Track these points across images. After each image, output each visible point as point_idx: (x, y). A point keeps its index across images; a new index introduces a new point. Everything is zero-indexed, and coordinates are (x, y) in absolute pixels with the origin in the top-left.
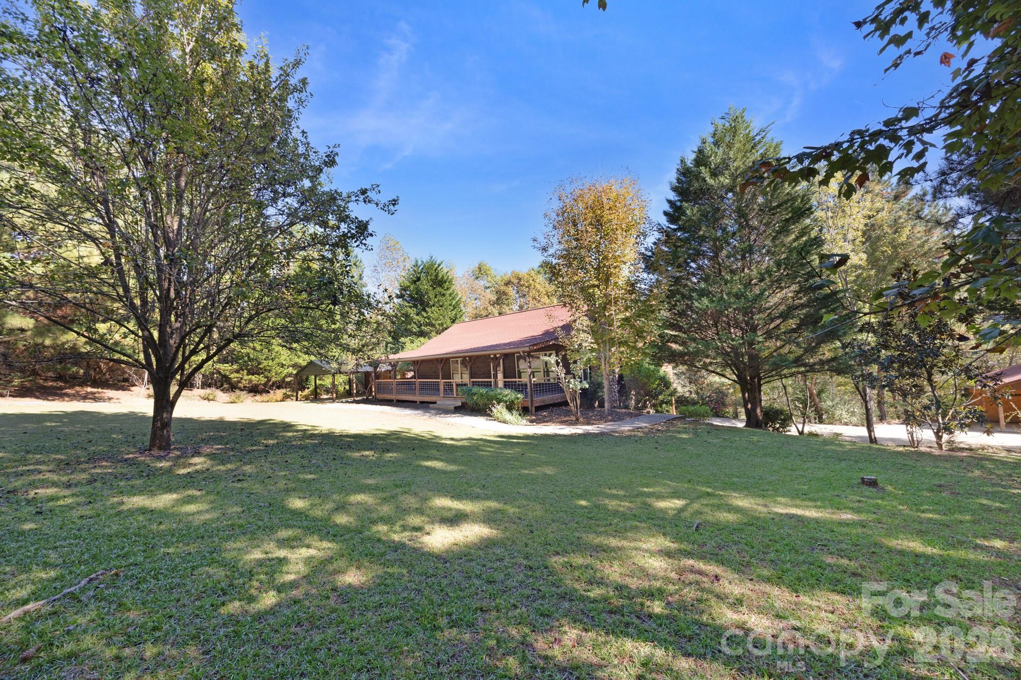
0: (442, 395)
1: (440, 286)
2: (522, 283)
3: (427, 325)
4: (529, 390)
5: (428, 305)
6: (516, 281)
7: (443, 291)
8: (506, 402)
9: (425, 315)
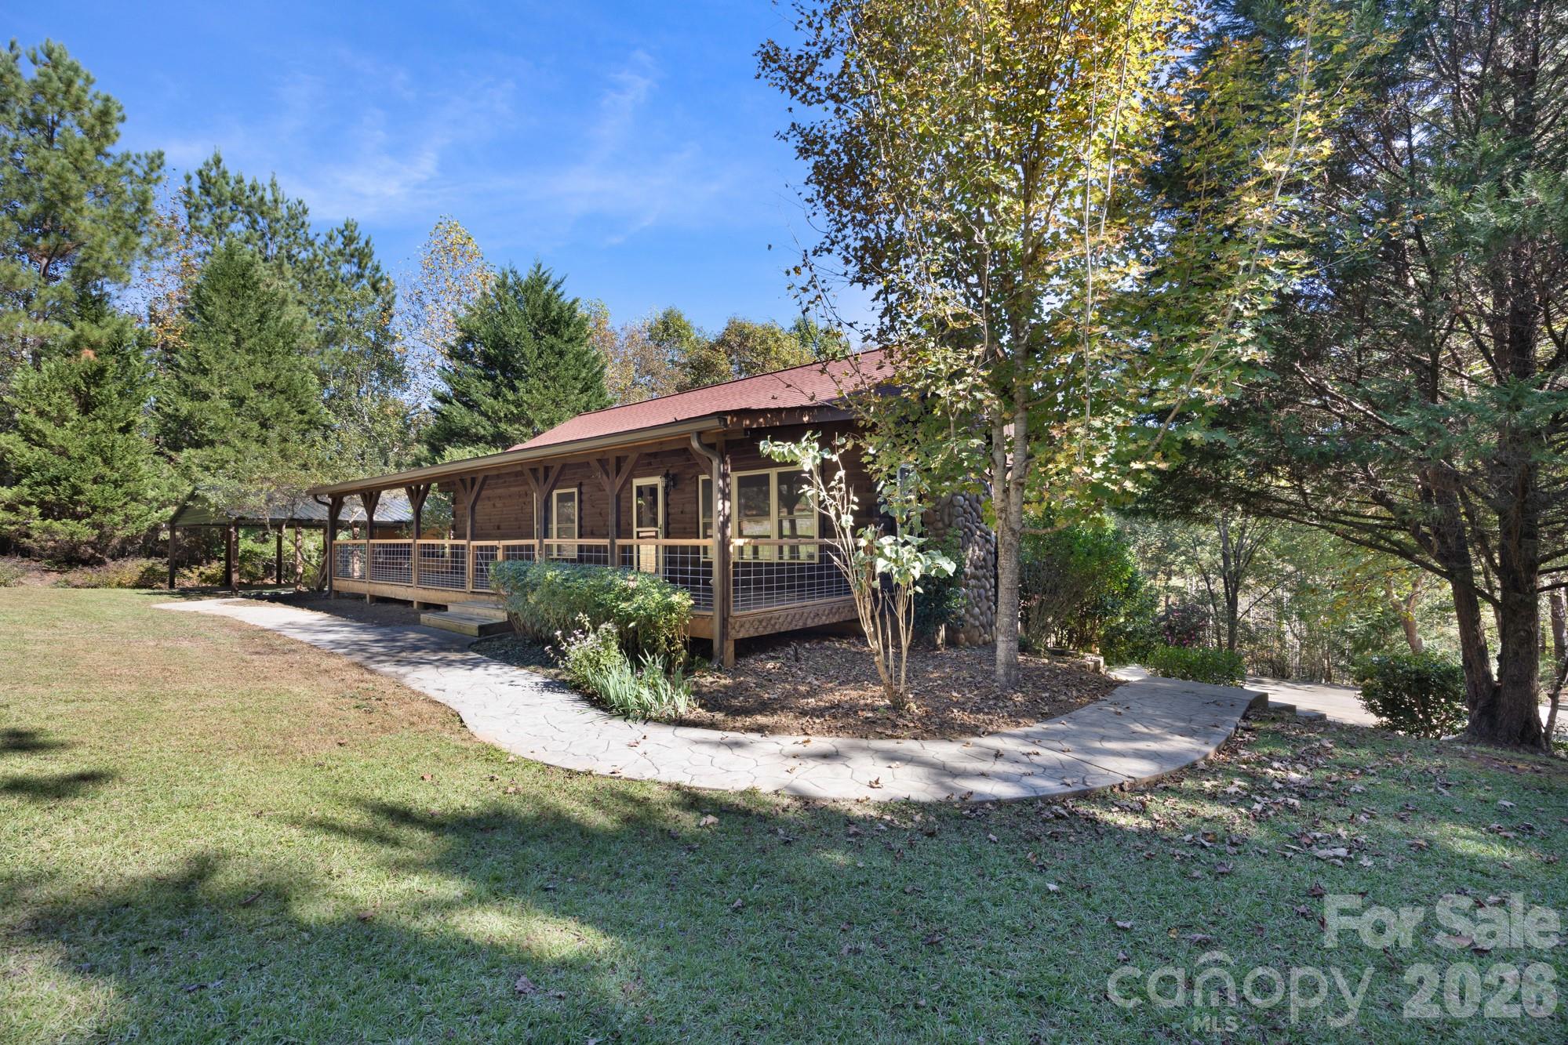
0: (469, 587)
1: (554, 332)
2: (750, 344)
3: (512, 419)
4: (716, 579)
5: (519, 374)
6: (735, 340)
7: (560, 345)
8: (623, 620)
9: (510, 396)
